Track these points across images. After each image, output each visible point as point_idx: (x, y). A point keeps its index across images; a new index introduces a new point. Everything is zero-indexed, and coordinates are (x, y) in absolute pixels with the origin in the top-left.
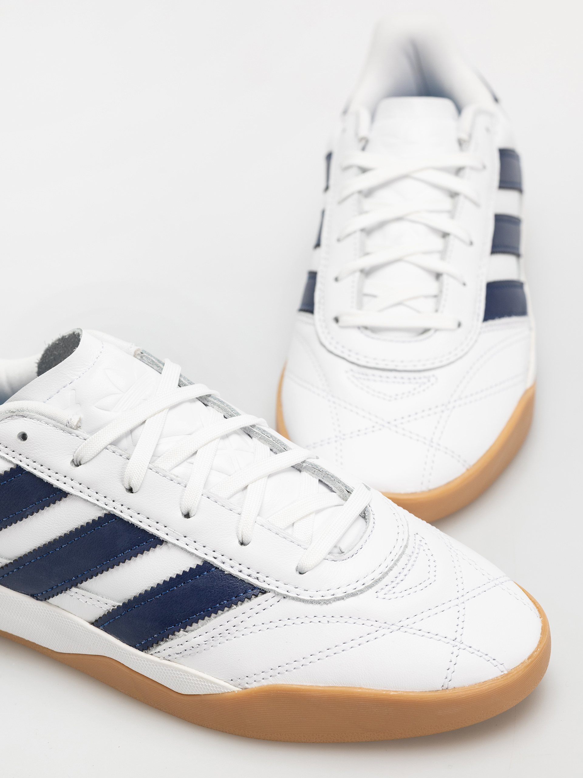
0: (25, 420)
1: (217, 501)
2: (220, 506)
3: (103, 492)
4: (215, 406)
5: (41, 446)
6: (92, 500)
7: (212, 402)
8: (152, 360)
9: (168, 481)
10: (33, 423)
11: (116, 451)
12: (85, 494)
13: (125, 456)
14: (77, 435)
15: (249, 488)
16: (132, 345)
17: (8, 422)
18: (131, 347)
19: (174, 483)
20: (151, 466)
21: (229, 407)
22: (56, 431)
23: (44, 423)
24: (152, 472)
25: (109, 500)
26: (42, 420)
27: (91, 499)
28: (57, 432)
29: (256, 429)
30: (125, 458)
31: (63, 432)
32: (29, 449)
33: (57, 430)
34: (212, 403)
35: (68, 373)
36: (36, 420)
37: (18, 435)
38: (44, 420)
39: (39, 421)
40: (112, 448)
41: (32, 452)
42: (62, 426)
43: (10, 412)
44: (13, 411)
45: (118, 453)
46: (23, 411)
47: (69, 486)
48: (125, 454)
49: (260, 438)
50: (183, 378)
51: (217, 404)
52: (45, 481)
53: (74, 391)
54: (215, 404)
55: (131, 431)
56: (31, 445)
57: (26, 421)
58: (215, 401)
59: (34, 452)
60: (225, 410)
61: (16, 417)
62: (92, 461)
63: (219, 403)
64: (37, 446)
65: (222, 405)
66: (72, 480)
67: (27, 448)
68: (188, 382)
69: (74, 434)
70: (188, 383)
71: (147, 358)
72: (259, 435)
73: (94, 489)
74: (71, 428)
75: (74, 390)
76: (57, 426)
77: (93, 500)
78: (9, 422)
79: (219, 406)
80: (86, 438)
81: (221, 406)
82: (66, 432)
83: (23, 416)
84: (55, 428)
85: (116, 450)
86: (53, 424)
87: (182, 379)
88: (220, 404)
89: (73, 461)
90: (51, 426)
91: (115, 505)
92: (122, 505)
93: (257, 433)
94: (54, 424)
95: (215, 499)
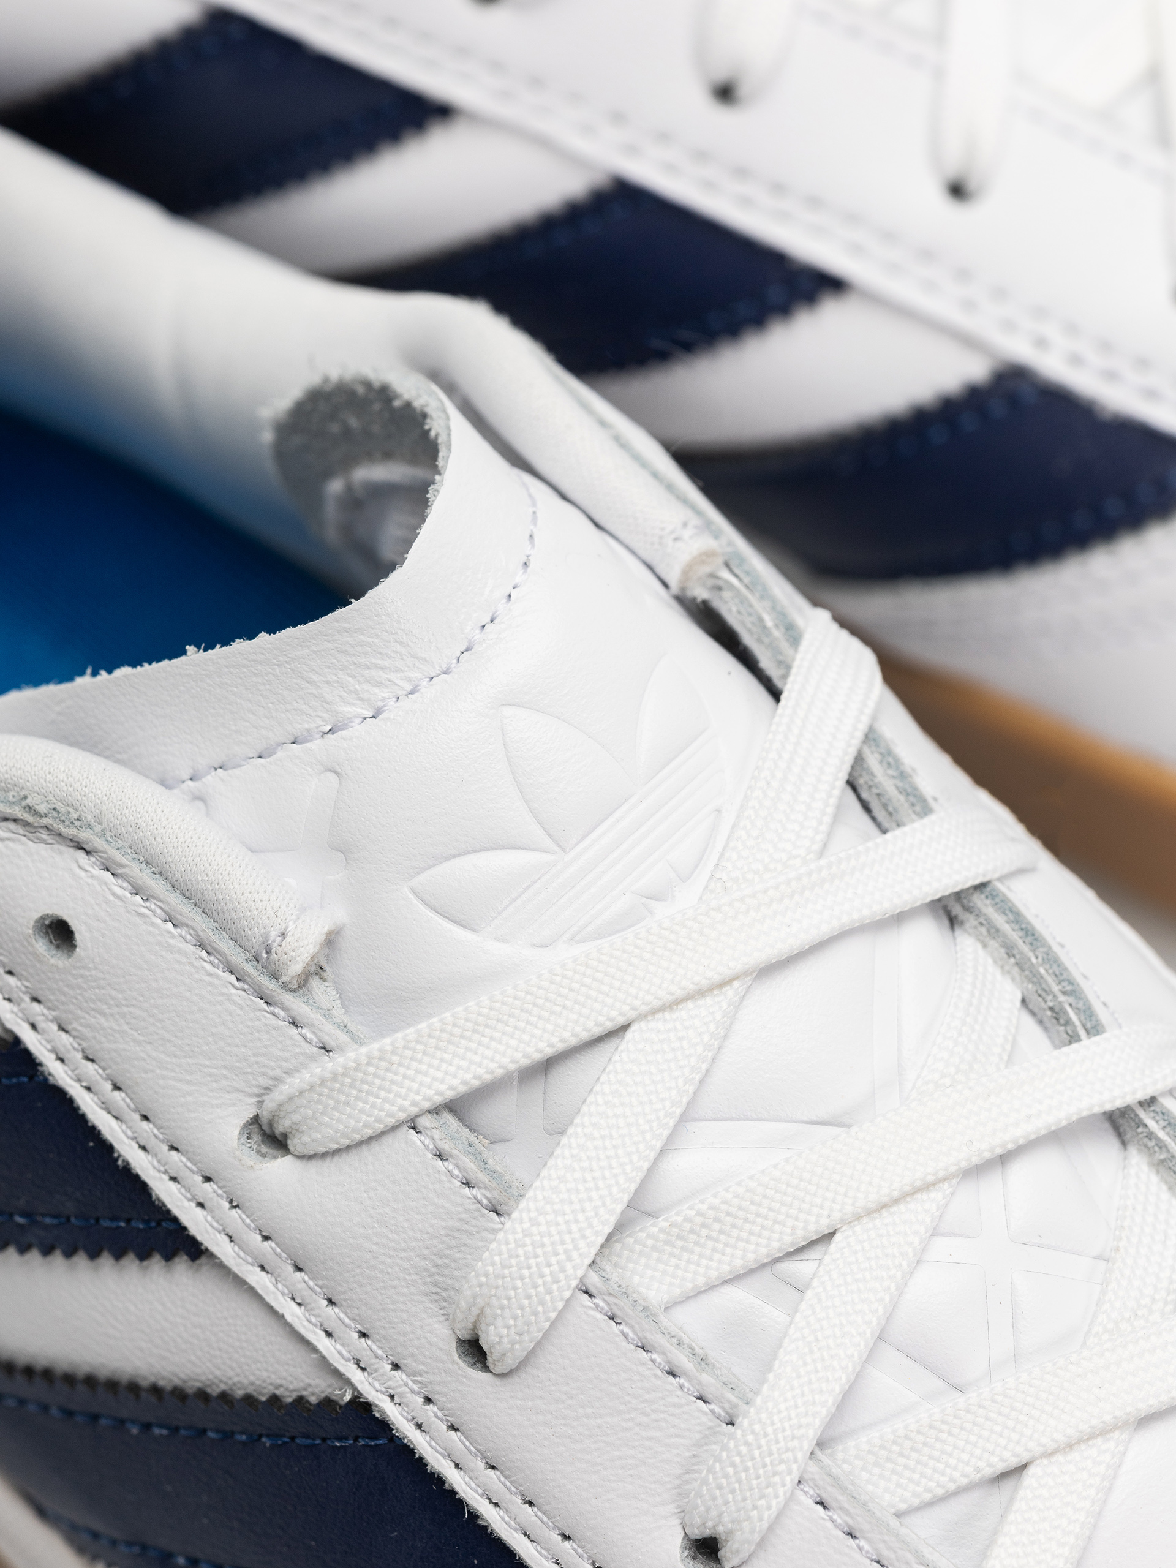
0: (80, 867)
1: (858, 1535)
2: (868, 1561)
3: (356, 1311)
4: (993, 944)
5: (125, 1009)
6: (304, 1327)
7: (982, 920)
8: (761, 620)
9: (656, 1376)
10: (112, 898)
11: (451, 1156)
12: (280, 1286)
13: (487, 1198)
14: (293, 1018)
15: (1030, 1478)
16: (685, 525)
17: (9, 839)
18: (676, 539)
19: (679, 1393)
20: (594, 1280)
21: (1055, 967)
22: (203, 968)
23: (159, 911)
24: (592, 1312)
25: (376, 1356)
26: (154, 898)
27: (298, 1317)
28: (210, 975)
29: (1152, 1114)
30: (485, 1201)
31: (233, 986)
32: (76, 998)
33: (208, 967)
34: (981, 924)
35: (328, 683)
36: (125, 884)
37: (37, 921)
38: (160, 901)
39: (138, 898)
40: (437, 1134)
41: (87, 1016)
42: (238, 958)
43: (24, 803)
44: (37, 808)
45: (457, 1166)
46: (77, 823)
47: (215, 1224)
48: (486, 1188)
49: (1163, 1161)
50: (881, 753)
51: (1005, 936)
52: (120, 1163)
53: (332, 777)
54: (994, 931)
55: (547, 1066)
56: (85, 986)
57: (82, 874)
58: (1000, 920)
59: (93, 1020)
60: (1034, 978)
61: (44, 835)
62: (336, 1158)
63: (1015, 936)
64: (112, 1002)
65: (1026, 949)
66: (235, 1207)
67: (66, 989)
68: (900, 784)
69: (283, 1009)
70: (897, 787)
71: (742, 603)
72: (1160, 1148)
73: (320, 1283)
74: (275, 976)
75: (336, 772)
76: (215, 949)
77: (306, 1323)
78: (11, 844)
79: (1010, 951)
80: (330, 1043)
81: (1021, 953)
82: (246, 987)
83: (79, 847)
84: (204, 954)
85: (456, 1152)
86: (198, 936)
87: (873, 761)
88: (1020, 942)
89: (256, 1120)
90: (189, 937)
91: (399, 1390)
92: (428, 1400)
93: (1151, 1135)
94: (201, 934)
95: (850, 1522)
